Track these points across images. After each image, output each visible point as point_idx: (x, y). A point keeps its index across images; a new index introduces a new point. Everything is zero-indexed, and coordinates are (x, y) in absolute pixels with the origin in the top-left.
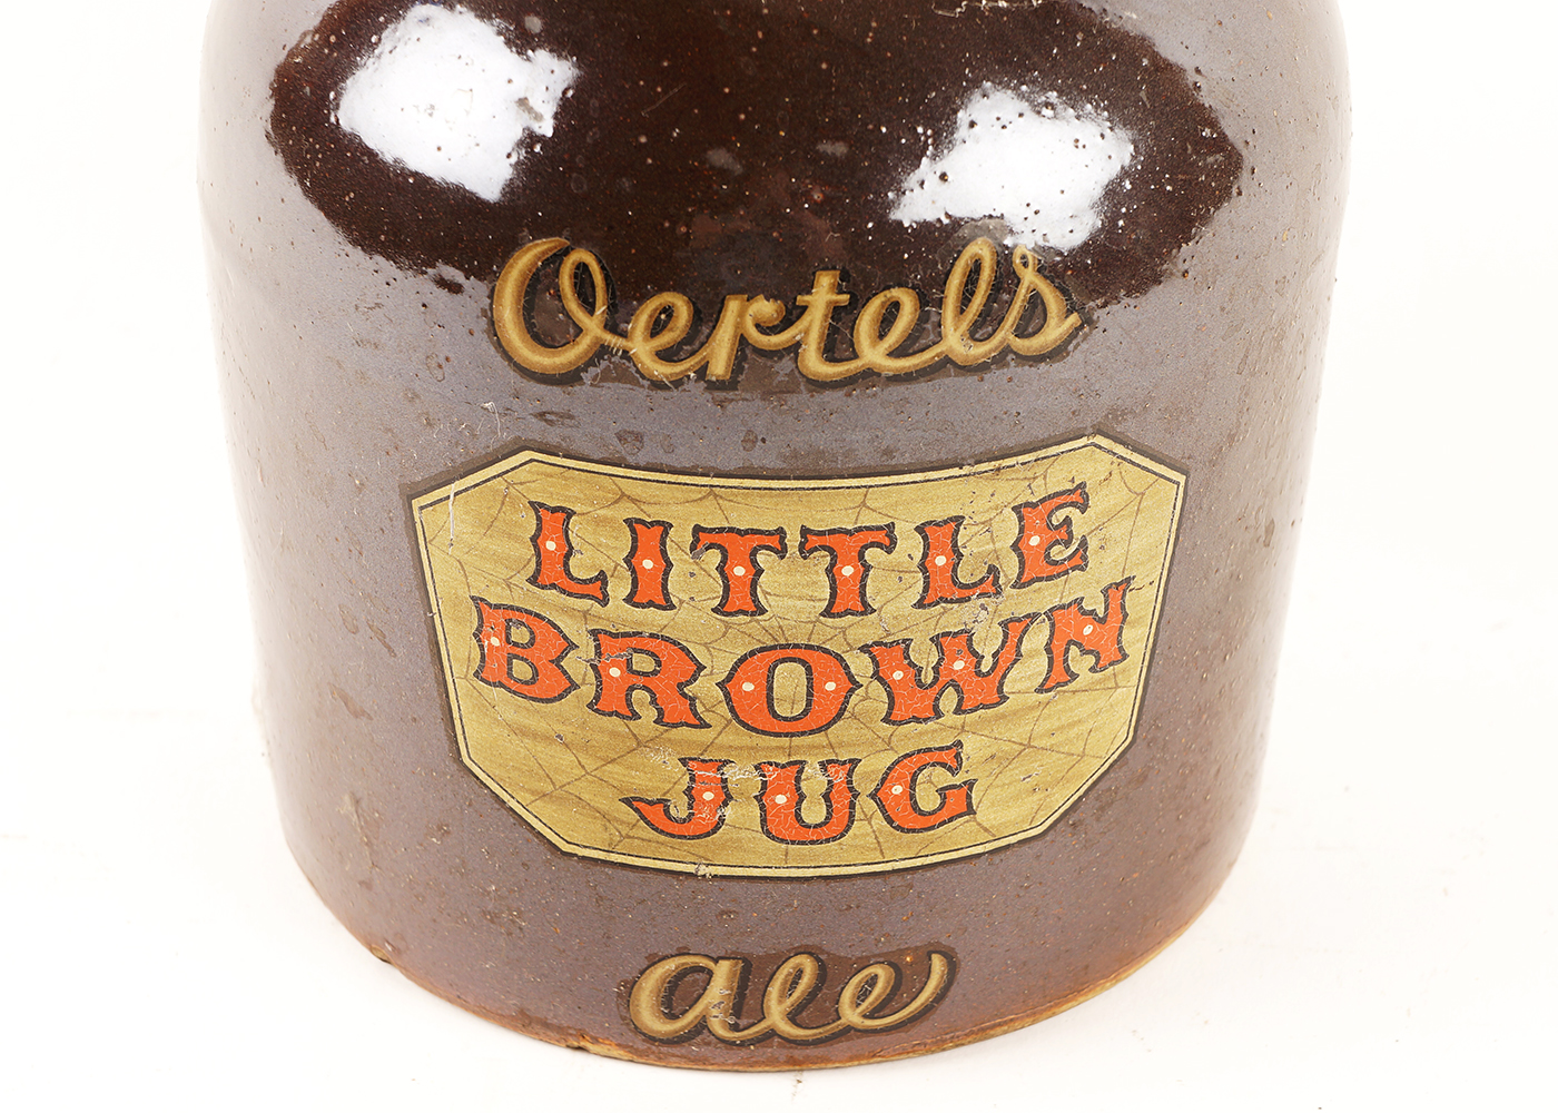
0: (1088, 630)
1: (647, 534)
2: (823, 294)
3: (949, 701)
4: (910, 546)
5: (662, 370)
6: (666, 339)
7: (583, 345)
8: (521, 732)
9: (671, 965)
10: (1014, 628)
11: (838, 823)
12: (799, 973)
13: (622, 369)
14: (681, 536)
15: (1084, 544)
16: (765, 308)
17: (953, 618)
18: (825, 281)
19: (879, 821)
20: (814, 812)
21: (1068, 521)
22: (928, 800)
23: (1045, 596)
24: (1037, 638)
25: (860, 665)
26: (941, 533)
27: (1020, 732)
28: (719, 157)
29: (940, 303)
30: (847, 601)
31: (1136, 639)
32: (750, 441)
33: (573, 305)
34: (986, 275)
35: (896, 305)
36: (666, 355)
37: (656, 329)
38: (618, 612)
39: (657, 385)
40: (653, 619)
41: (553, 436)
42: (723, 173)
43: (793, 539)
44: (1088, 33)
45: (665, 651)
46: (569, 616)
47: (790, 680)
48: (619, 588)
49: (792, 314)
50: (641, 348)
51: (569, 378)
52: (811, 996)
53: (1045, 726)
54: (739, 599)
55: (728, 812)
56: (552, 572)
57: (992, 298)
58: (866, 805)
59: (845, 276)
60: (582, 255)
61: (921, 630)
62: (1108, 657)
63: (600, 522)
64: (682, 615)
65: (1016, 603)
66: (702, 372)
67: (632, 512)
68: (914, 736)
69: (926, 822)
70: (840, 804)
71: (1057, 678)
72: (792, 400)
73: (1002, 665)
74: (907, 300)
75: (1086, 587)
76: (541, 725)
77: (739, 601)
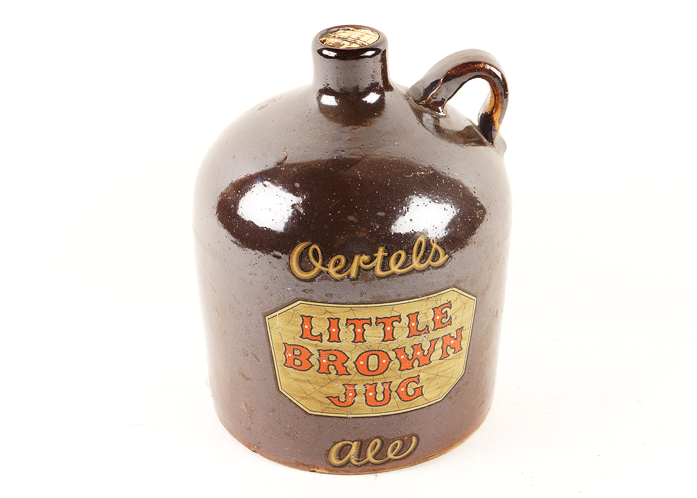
0: (452, 342)
1: (334, 322)
2: (381, 253)
3: (416, 363)
4: (405, 320)
5: (338, 276)
6: (339, 268)
7: (316, 271)
8: (297, 380)
9: (340, 444)
10: (433, 342)
11: (386, 400)
12: (376, 444)
13: (327, 276)
14: (343, 322)
15: (451, 318)
16: (365, 258)
17: (417, 340)
18: (381, 249)
19: (398, 399)
20: (380, 397)
21: (446, 311)
22: (411, 392)
23: (441, 333)
24: (439, 345)
25: (392, 355)
26: (413, 317)
27: (435, 372)
28: (351, 218)
29: (411, 254)
30: (389, 337)
31: (465, 344)
32: (362, 294)
33: (312, 260)
34: (423, 245)
35: (400, 255)
36: (339, 272)
37: (336, 265)
38: (326, 344)
39: (336, 280)
40: (335, 345)
41: (307, 296)
42: (352, 222)
43: (374, 321)
44: (445, 179)
45: (339, 354)
46: (312, 347)
47: (373, 360)
48: (326, 337)
49: (373, 259)
50: (332, 270)
51: (312, 280)
52: (380, 450)
53: (442, 369)
54: (359, 338)
55: (356, 399)
56: (307, 334)
57: (425, 252)
58: (394, 394)
59: (386, 248)
60: (315, 246)
61: (408, 343)
62: (457, 349)
63: (320, 319)
64: (343, 343)
65: (433, 335)
66: (349, 276)
67: (329, 316)
68: (407, 374)
69: (410, 398)
70: (387, 394)
71: (445, 356)
72: (373, 282)
73: (430, 353)
74: (403, 253)
75: (451, 330)
76: (303, 378)
77: (359, 339)
